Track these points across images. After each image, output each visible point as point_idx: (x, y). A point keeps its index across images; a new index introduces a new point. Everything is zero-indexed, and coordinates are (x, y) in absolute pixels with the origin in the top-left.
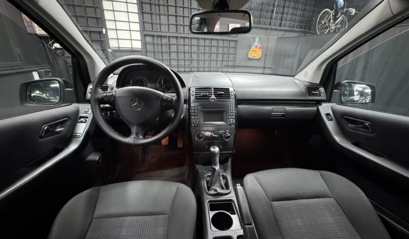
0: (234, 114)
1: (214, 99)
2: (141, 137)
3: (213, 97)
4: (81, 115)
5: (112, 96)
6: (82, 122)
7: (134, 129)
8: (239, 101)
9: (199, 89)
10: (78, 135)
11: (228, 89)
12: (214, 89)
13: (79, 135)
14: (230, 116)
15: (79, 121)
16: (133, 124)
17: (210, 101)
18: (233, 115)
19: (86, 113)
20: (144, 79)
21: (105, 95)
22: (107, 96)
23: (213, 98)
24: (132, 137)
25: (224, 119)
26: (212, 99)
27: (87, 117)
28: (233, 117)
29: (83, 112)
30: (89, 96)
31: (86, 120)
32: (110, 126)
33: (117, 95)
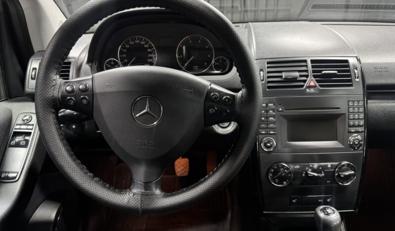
0: (362, 123)
1: (315, 87)
2: (158, 192)
3: (311, 81)
4: (16, 128)
5: (85, 90)
6: (18, 145)
7: (140, 173)
8: (374, 91)
9: (276, 64)
10: (11, 175)
11: (347, 61)
12: (312, 61)
13: (14, 175)
14: (354, 126)
15: (13, 143)
16: (137, 161)
17: (304, 92)
18: (359, 126)
19: (25, 124)
20: (147, 43)
21: (68, 88)
22: (73, 91)
23: (312, 84)
24: (135, 191)
25: (339, 135)
26: (310, 87)
27: (29, 134)
28: (361, 129)
29: (20, 122)
30: (31, 85)
31: (27, 141)
32: (83, 163)
33: (97, 90)
